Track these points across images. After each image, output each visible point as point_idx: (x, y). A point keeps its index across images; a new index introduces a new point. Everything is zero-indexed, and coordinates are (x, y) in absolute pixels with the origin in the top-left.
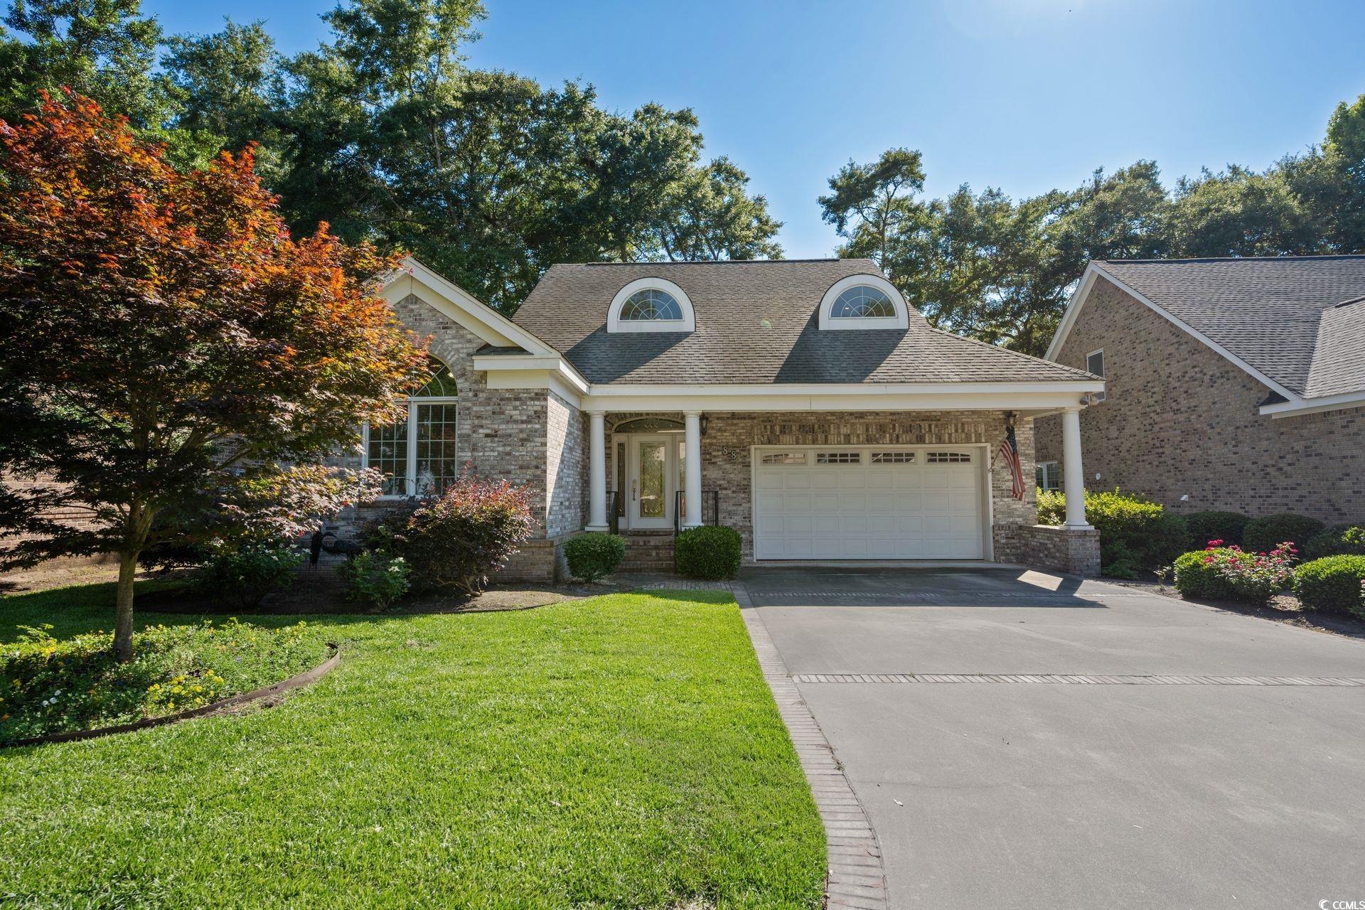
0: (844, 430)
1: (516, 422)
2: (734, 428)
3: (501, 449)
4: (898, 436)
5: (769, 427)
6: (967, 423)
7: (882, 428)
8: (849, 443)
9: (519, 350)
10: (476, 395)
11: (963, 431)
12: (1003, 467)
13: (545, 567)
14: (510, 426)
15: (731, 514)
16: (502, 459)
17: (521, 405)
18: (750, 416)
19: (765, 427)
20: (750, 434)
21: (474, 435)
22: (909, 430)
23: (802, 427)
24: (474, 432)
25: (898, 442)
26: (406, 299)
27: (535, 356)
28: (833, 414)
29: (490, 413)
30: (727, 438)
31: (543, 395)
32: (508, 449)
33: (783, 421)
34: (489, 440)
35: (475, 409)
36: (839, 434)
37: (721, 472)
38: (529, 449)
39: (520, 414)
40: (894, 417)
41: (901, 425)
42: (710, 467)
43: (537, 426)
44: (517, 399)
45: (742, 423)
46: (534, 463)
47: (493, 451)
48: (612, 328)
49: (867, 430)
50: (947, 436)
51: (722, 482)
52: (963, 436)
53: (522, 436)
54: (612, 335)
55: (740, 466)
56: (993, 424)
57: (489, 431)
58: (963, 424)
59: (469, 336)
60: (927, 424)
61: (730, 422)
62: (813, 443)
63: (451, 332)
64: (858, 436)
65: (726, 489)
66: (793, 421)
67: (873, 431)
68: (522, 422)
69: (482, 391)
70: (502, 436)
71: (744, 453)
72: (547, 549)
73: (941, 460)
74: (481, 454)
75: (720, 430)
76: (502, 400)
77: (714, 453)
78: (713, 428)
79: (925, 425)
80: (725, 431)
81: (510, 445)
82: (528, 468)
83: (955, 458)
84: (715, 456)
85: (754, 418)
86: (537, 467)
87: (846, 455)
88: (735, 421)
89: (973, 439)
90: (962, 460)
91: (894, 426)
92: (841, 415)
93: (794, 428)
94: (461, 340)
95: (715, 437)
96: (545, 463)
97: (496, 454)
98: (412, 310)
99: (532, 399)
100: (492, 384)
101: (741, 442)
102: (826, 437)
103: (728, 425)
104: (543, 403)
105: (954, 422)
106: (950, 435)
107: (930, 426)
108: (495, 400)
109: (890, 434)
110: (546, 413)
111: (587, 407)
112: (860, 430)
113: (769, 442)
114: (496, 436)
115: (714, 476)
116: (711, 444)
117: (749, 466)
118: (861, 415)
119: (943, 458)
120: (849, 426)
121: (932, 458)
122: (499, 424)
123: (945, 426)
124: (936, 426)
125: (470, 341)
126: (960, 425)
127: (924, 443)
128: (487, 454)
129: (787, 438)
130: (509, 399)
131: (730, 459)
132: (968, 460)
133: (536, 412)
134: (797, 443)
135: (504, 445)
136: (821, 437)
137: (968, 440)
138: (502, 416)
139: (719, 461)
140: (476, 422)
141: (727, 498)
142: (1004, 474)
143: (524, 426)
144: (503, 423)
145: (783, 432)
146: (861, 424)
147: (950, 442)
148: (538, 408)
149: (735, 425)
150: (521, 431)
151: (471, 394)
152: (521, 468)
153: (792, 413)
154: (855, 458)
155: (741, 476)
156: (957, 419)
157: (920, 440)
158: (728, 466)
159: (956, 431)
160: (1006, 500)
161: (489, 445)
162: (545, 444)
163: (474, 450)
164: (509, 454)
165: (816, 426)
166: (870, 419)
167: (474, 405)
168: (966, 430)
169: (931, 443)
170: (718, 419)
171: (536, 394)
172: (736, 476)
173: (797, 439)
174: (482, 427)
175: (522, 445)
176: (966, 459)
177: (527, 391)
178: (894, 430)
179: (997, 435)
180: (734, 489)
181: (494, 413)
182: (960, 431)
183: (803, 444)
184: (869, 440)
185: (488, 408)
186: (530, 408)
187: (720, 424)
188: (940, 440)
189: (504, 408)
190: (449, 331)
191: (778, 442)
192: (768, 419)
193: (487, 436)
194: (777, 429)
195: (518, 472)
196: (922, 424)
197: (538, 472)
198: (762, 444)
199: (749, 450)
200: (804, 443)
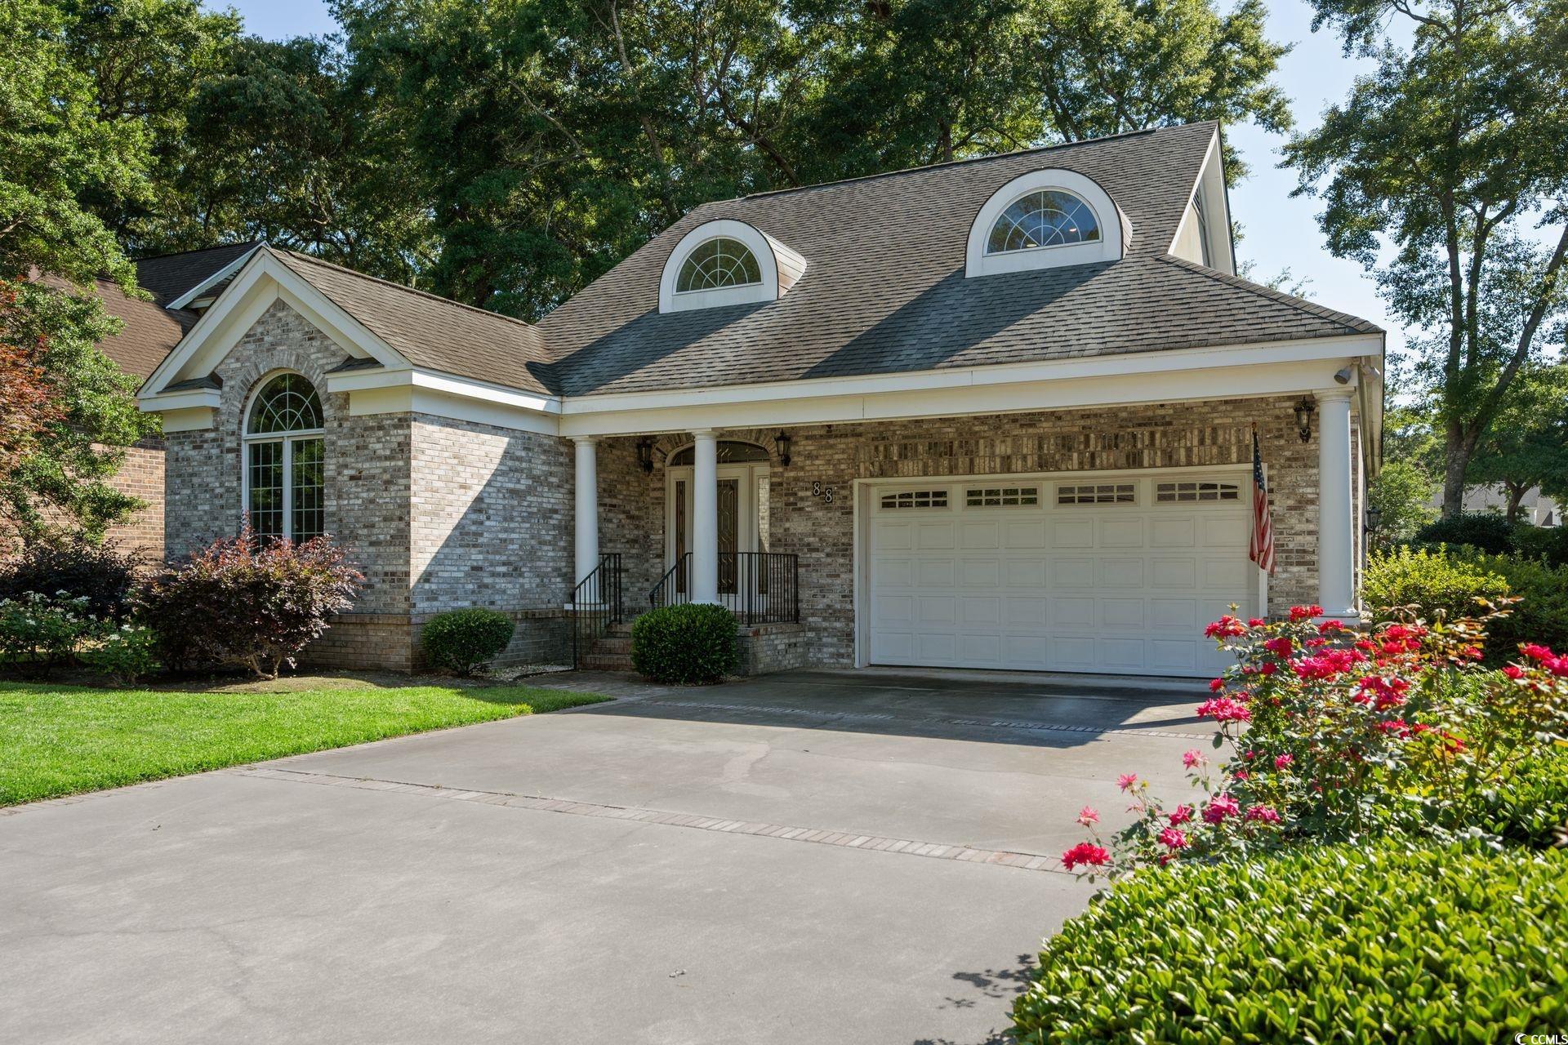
0: (1001, 449)
1: (379, 458)
2: (829, 452)
3: (365, 495)
4: (1093, 456)
5: (881, 448)
6: (1224, 427)
7: (1066, 443)
8: (1009, 471)
9: (371, 363)
10: (340, 425)
11: (1214, 442)
12: (1290, 508)
13: (403, 652)
14: (374, 464)
15: (823, 590)
16: (366, 508)
17: (385, 436)
18: (852, 431)
19: (876, 448)
20: (853, 461)
21: (340, 478)
22: (1112, 443)
23: (932, 446)
24: (339, 474)
25: (1093, 466)
26: (274, 305)
27: (387, 368)
28: (981, 420)
29: (354, 448)
30: (820, 468)
31: (406, 420)
32: (372, 494)
33: (905, 437)
34: (353, 483)
35: (340, 443)
36: (993, 456)
37: (810, 523)
38: (393, 494)
39: (384, 449)
40: (1088, 422)
41: (1101, 436)
42: (795, 515)
43: (401, 463)
44: (380, 428)
45: (841, 444)
46: (398, 513)
47: (358, 498)
48: (664, 309)
49: (1040, 447)
50: (1183, 452)
51: (811, 539)
52: (1215, 450)
53: (386, 477)
54: (665, 316)
55: (838, 514)
56: (1273, 426)
57: (352, 472)
58: (1214, 430)
59: (333, 348)
60: (1146, 431)
61: (824, 442)
62: (951, 473)
63: (316, 343)
64: (1024, 458)
65: (817, 550)
66: (920, 436)
67: (1050, 447)
68: (387, 458)
69: (347, 420)
70: (366, 479)
71: (844, 492)
72: (405, 628)
73: (1183, 497)
74: (346, 502)
75: (809, 456)
76: (366, 429)
77: (801, 494)
78: (799, 454)
79: (1143, 434)
80: (817, 457)
81: (374, 490)
82: (392, 520)
83: (1209, 491)
84: (802, 499)
85: (860, 435)
86: (401, 519)
87: (1015, 492)
88: (831, 441)
89: (1234, 457)
90: (1224, 496)
91: (1087, 438)
92: (997, 422)
93: (920, 448)
94: (327, 354)
95: (802, 468)
96: (409, 513)
97: (360, 501)
98: (280, 319)
99: (396, 427)
100: (355, 410)
101: (840, 474)
102: (972, 461)
103: (821, 447)
104: (406, 432)
105: (1198, 425)
106: (1189, 450)
107: (1152, 435)
108: (358, 430)
109: (1080, 453)
110: (409, 444)
111: (567, 431)
112: (1028, 447)
113: (883, 474)
114: (359, 478)
115: (800, 529)
116: (796, 479)
117: (851, 513)
118: (1030, 419)
119: (1187, 493)
120: (1009, 440)
121: (1165, 494)
122: (363, 462)
123: (1180, 435)
124: (1164, 434)
125: (334, 354)
126: (1208, 432)
127: (1141, 466)
128: (351, 502)
129: (908, 466)
130: (372, 428)
131: (825, 502)
132: (1234, 496)
133: (399, 444)
134: (925, 474)
135: (368, 490)
136: (963, 461)
137: (1224, 458)
138: (366, 452)
139: (807, 506)
140: (341, 460)
141: (816, 566)
142: (1293, 521)
143: (387, 463)
144: (366, 460)
145: (903, 455)
146: (1030, 437)
147: (1189, 463)
148: (401, 439)
149: (831, 447)
150: (385, 470)
151: (336, 424)
152: (385, 519)
153: (918, 422)
154: (1030, 497)
155: (839, 530)
156: (1203, 421)
157: (1134, 461)
158: (820, 514)
159: (1202, 442)
160: (1295, 569)
161: (353, 490)
162: (408, 488)
163: (340, 497)
164: (372, 501)
165: (956, 444)
166: (1046, 427)
167: (339, 438)
168: (1220, 440)
169: (1153, 466)
170: (807, 438)
171: (400, 420)
172: (831, 531)
173: (925, 466)
174: (346, 466)
175: (386, 490)
176: (1230, 494)
177: (390, 415)
178: (1087, 443)
179: (1281, 448)
180: (828, 550)
181: (358, 448)
182: (1208, 441)
183: (934, 475)
184: (1043, 465)
185: (353, 441)
186: (393, 439)
187: (810, 447)
188: (1170, 460)
189: (368, 440)
190: (314, 343)
191: (896, 472)
192: (881, 432)
193: (352, 478)
194: (895, 450)
195: (382, 525)
196: (1138, 431)
197: (402, 525)
198: (872, 476)
199: (851, 487)
200: (937, 474)
